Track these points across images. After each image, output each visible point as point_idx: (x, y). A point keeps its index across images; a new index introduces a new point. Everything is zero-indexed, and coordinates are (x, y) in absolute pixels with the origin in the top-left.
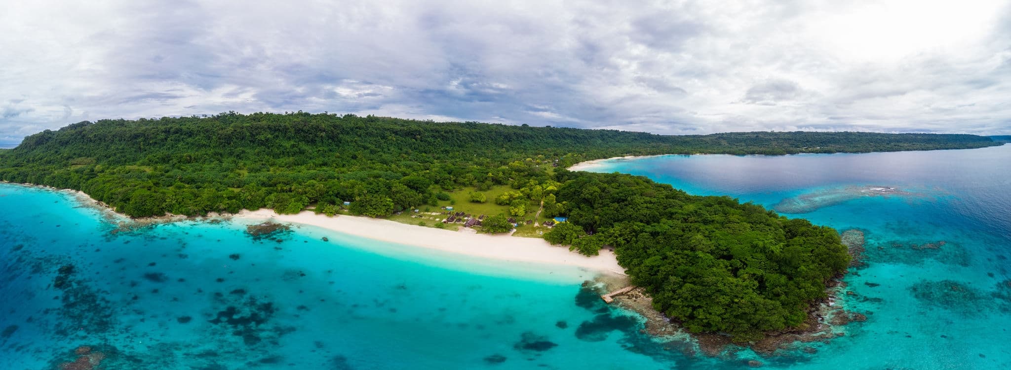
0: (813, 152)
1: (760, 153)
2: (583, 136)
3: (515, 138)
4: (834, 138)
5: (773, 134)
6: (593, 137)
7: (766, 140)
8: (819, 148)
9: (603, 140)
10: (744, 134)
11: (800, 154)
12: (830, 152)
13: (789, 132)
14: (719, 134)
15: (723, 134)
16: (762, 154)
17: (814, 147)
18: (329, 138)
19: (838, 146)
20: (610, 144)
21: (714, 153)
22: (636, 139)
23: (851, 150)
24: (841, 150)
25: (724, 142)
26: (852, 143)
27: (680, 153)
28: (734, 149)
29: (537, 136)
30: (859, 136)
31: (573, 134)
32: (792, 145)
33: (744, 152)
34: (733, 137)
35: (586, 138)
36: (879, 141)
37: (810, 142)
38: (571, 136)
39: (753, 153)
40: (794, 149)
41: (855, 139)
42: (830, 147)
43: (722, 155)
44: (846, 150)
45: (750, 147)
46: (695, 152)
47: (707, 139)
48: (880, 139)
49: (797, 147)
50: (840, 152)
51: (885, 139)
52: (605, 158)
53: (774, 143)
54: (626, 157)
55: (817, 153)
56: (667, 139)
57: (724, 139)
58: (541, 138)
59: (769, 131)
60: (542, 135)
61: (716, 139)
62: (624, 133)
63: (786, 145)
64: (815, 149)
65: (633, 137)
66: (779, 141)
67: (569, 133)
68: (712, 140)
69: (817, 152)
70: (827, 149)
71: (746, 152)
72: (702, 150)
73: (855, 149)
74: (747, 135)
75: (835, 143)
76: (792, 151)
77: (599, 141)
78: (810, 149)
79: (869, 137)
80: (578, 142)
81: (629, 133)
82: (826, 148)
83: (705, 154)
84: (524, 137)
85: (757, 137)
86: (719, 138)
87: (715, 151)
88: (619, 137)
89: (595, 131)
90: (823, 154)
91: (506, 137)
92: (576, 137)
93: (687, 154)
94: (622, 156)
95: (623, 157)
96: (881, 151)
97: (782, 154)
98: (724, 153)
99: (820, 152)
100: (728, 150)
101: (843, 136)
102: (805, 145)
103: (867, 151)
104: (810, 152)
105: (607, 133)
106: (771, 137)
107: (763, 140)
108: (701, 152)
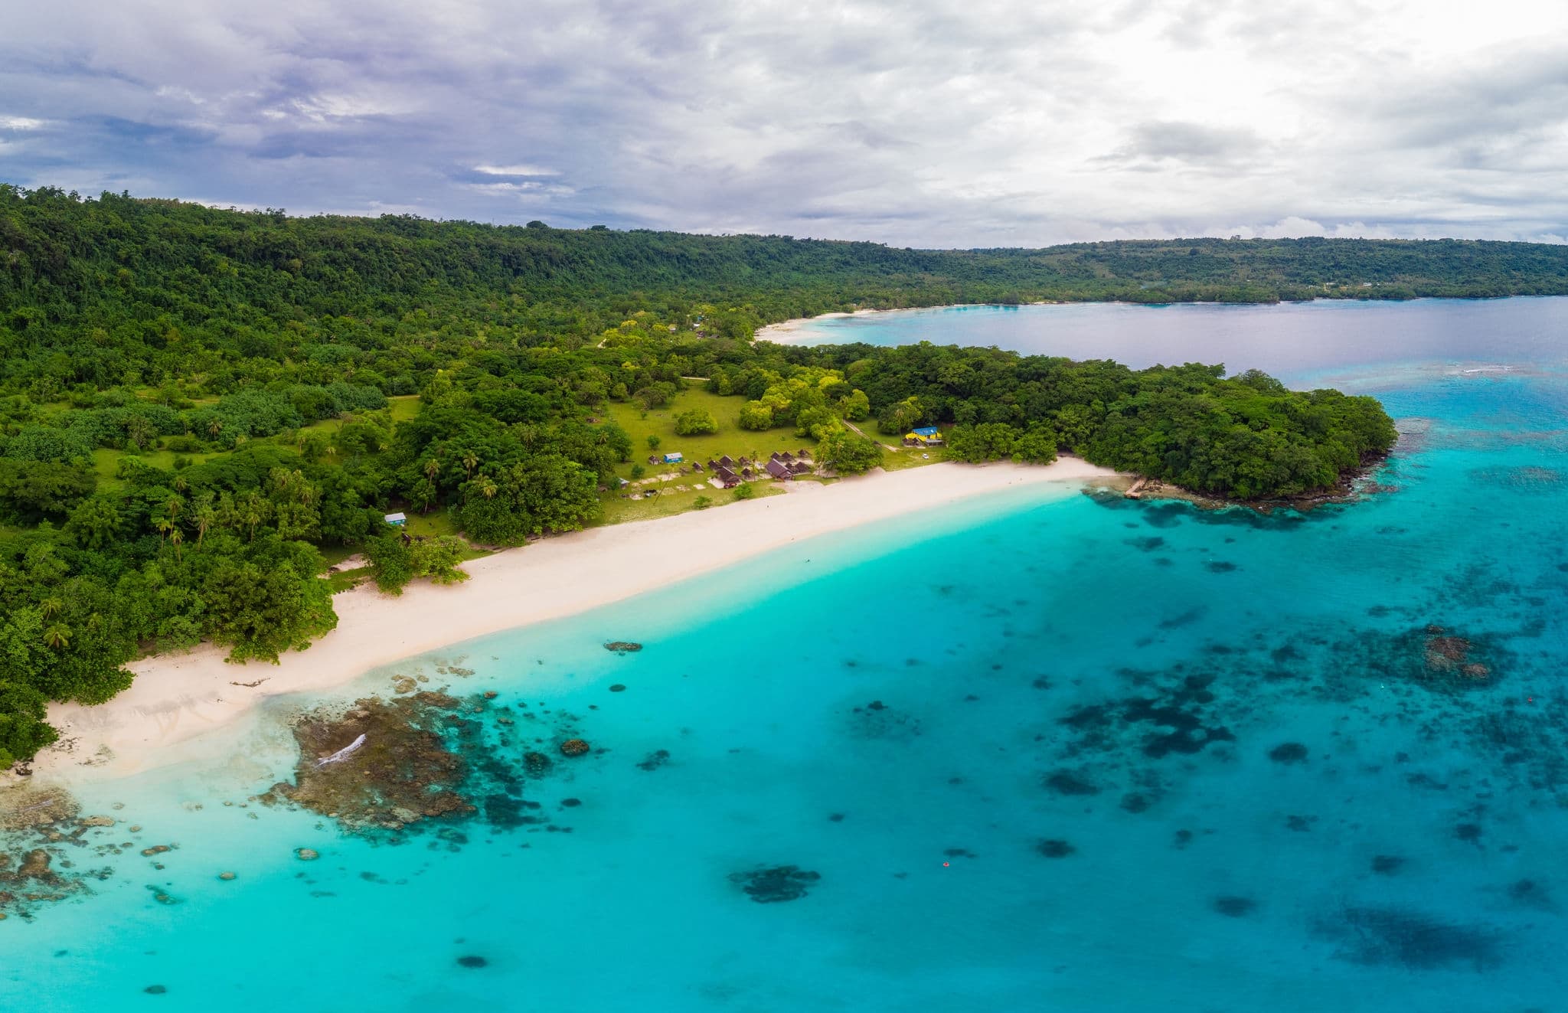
0: (1350, 296)
1: (1210, 298)
2: (703, 254)
3: (531, 262)
4: (1410, 257)
5: (1237, 244)
6: (728, 258)
7: (1221, 263)
8: (1370, 284)
9: (756, 265)
10: (1154, 244)
11: (1317, 301)
12: (1398, 296)
13: (1284, 239)
14: (1083, 246)
15: (1094, 246)
16: (1214, 300)
17: (1356, 282)
18: (41, 270)
19: (1425, 280)
20: (776, 275)
21: (1085, 300)
22: (847, 263)
23: (1456, 290)
24: (1429, 291)
25: (1101, 270)
26: (1460, 273)
27: (993, 301)
28: (1132, 287)
29: (581, 257)
30: (1484, 251)
31: (674, 250)
32: (1293, 276)
33: (1166, 295)
34: (1125, 255)
35: (712, 262)
36: (1539, 267)
37: (1345, 267)
38: (668, 256)
39: (1189, 298)
40: (1300, 288)
41: (1469, 260)
42: (1401, 283)
43: (1104, 304)
44: (1442, 290)
45: (1178, 282)
46: (1029, 298)
47: (1052, 261)
48: (1540, 262)
49: (1307, 281)
50: (1426, 295)
51: (1556, 259)
52: (806, 314)
53: (1243, 272)
54: (857, 313)
55: (1364, 299)
56: (938, 262)
57: (1100, 259)
58: (592, 262)
59: (1227, 236)
60: (594, 253)
61: (1078, 260)
62: (808, 245)
63: (1278, 276)
64: (1359, 288)
65: (836, 256)
66: (1257, 265)
67: (660, 245)
68: (1065, 263)
69: (1363, 296)
70: (1390, 289)
71: (1169, 294)
72: (1048, 291)
73: (1467, 288)
74: (1165, 249)
75: (1413, 271)
76: (1295, 293)
77: (747, 270)
78: (1344, 288)
79: (1510, 256)
80: (690, 272)
81: (825, 244)
82: (1388, 286)
83: (1061, 302)
84: (551, 260)
85: (1193, 253)
86: (1086, 256)
87: (1087, 294)
88: (797, 257)
89: (730, 240)
90: (1381, 302)
91: (507, 261)
92: (682, 259)
93: (1011, 302)
94: (846, 311)
95: (850, 312)
96: (1539, 292)
97: (1269, 301)
98: (1109, 298)
99: (1372, 297)
100: (1120, 291)
101: (1438, 251)
102: (1329, 275)
103: (1500, 293)
104: (1344, 296)
105: (764, 244)
106: (1233, 255)
107: (1212, 261)
108: (1048, 298)
